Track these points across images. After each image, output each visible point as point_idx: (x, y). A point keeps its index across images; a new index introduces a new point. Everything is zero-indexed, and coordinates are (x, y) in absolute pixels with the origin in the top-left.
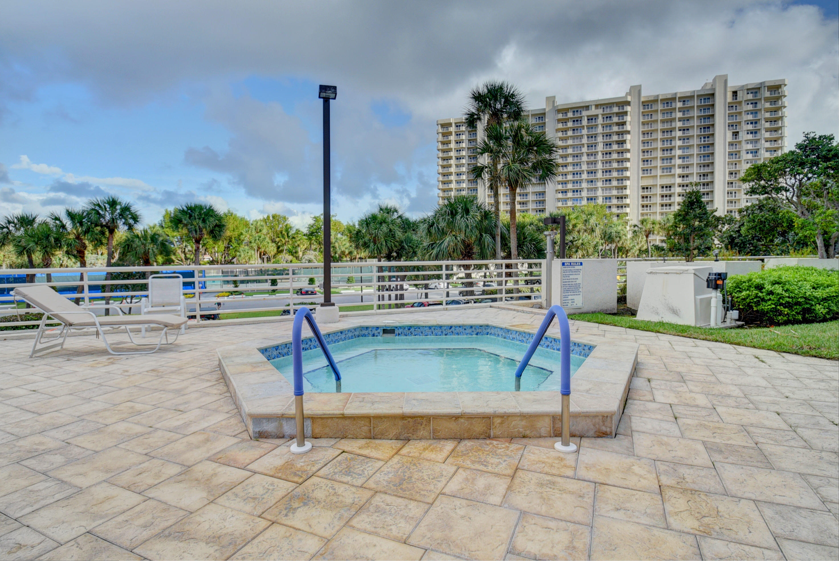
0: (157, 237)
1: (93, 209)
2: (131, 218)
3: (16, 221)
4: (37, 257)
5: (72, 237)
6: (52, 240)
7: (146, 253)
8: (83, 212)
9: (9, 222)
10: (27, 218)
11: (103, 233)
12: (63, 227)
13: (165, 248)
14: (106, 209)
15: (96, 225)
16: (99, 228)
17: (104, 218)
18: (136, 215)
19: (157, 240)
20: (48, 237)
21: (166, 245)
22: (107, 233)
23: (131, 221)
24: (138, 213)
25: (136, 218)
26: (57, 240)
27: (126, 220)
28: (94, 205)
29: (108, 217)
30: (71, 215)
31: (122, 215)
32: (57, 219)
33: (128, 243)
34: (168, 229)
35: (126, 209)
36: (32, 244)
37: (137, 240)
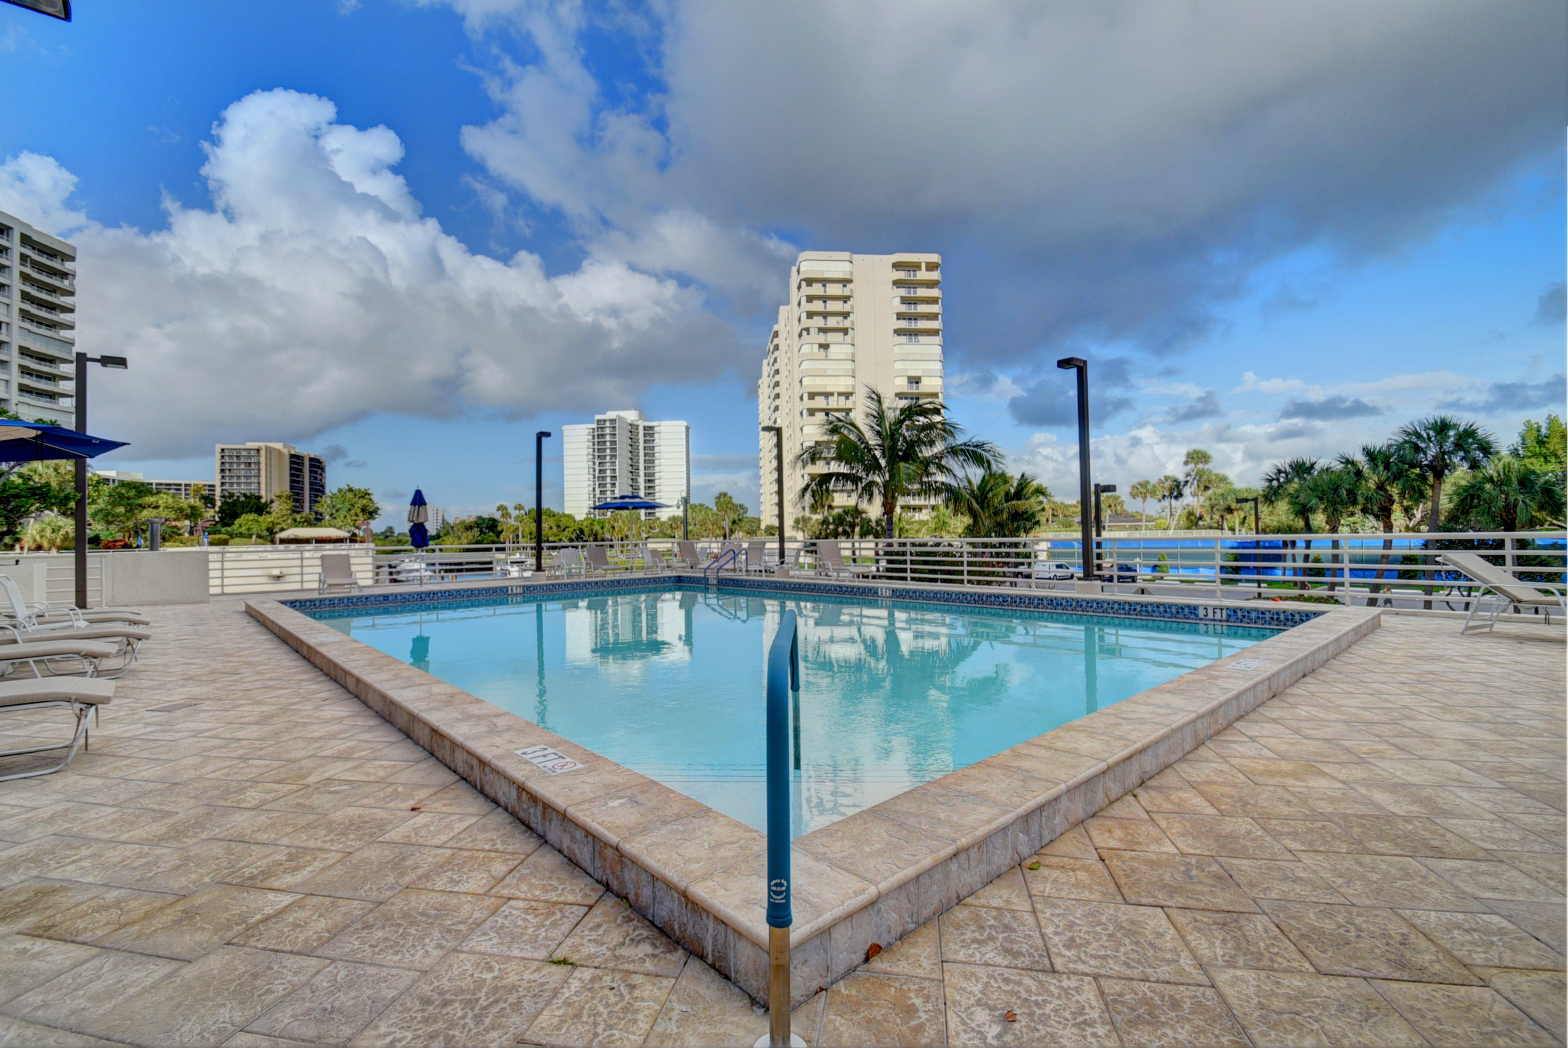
0: (1532, 477)
1: (1406, 442)
2: (1478, 448)
3: (1288, 469)
4: (1319, 519)
5: (1372, 485)
6: (1344, 493)
7: (1510, 508)
8: (1390, 446)
9: (1280, 471)
10: (1304, 463)
11: (1423, 478)
12: (1359, 473)
13: (1551, 498)
14: (1429, 438)
15: (1412, 466)
16: (1417, 471)
17: (1425, 454)
18: (1488, 443)
19: (1533, 484)
20: (1336, 489)
21: (1553, 492)
22: (1431, 480)
23: (1479, 455)
24: (1491, 439)
25: (1486, 449)
26: (1350, 492)
27: (1467, 452)
28: (1409, 434)
29: (1433, 451)
30: (1371, 455)
31: (1458, 446)
32: (1348, 462)
33: (1471, 491)
34: (1533, 460)
35: (1470, 433)
36: (1314, 501)
37: (1488, 486)
